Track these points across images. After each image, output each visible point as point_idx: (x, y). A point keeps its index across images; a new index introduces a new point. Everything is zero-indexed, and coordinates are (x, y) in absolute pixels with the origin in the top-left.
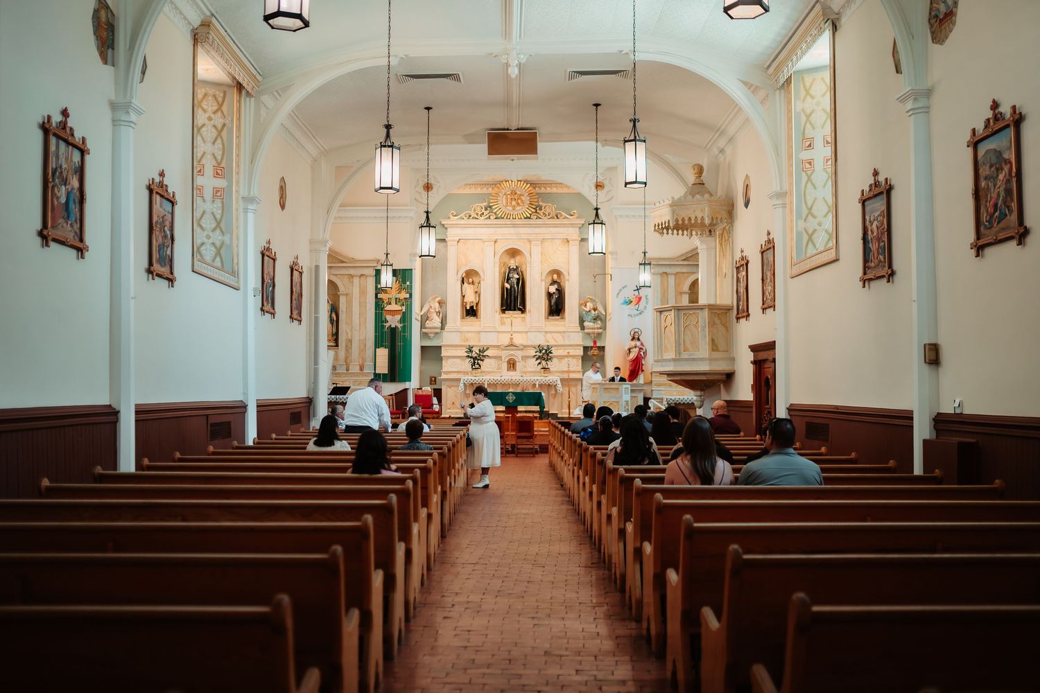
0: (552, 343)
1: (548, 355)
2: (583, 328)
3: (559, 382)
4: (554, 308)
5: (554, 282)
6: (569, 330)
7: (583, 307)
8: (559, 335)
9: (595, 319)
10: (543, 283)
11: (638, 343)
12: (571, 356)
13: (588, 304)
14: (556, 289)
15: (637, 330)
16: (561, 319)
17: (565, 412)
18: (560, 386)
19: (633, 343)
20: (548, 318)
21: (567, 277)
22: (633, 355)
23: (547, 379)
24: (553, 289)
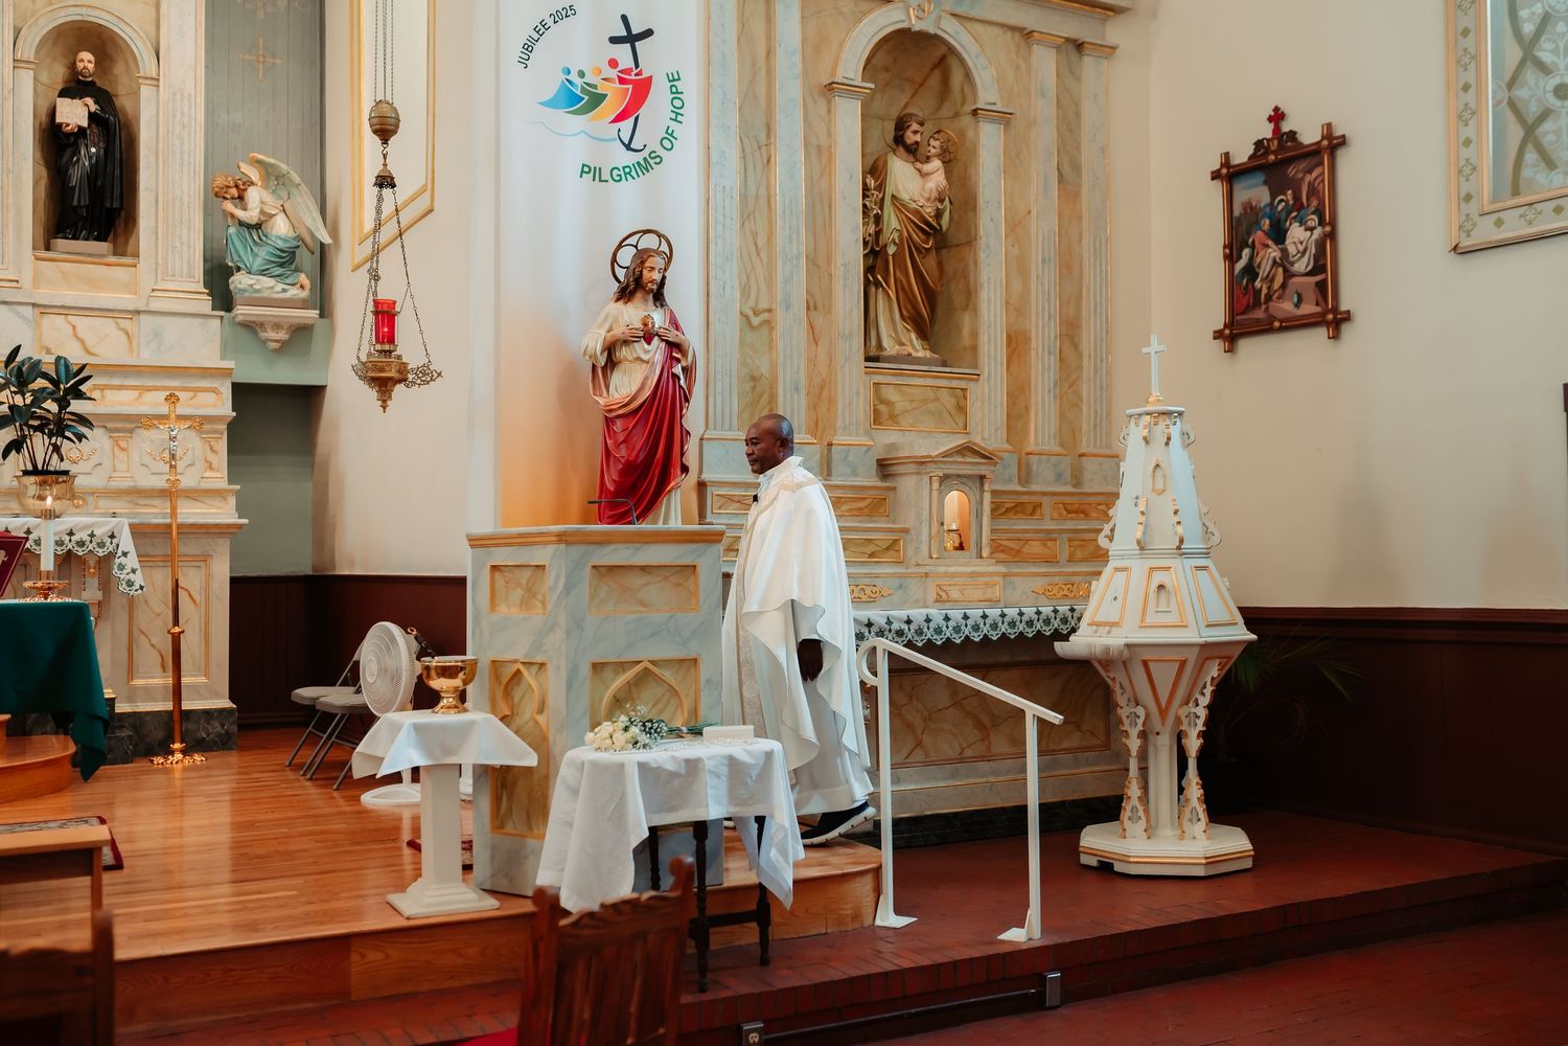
0: (76, 357)
1: (63, 404)
2: (222, 297)
3: (126, 542)
4: (80, 199)
5: (76, 87)
6: (155, 305)
7: (229, 206)
8: (107, 325)
9: (286, 260)
10: (27, 78)
11: (658, 318)
12: (181, 418)
13: (254, 195)
14: (92, 116)
15: (649, 242)
16: (119, 251)
17: (148, 692)
18: (132, 561)
19: (633, 314)
20: (48, 248)
21: (147, 65)
22: (630, 383)
23: (67, 522)
24: (74, 114)
